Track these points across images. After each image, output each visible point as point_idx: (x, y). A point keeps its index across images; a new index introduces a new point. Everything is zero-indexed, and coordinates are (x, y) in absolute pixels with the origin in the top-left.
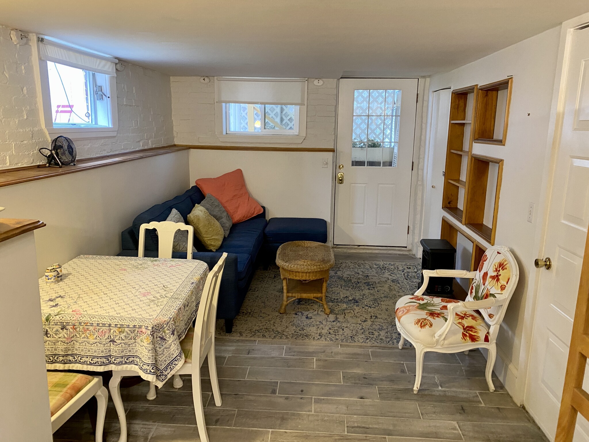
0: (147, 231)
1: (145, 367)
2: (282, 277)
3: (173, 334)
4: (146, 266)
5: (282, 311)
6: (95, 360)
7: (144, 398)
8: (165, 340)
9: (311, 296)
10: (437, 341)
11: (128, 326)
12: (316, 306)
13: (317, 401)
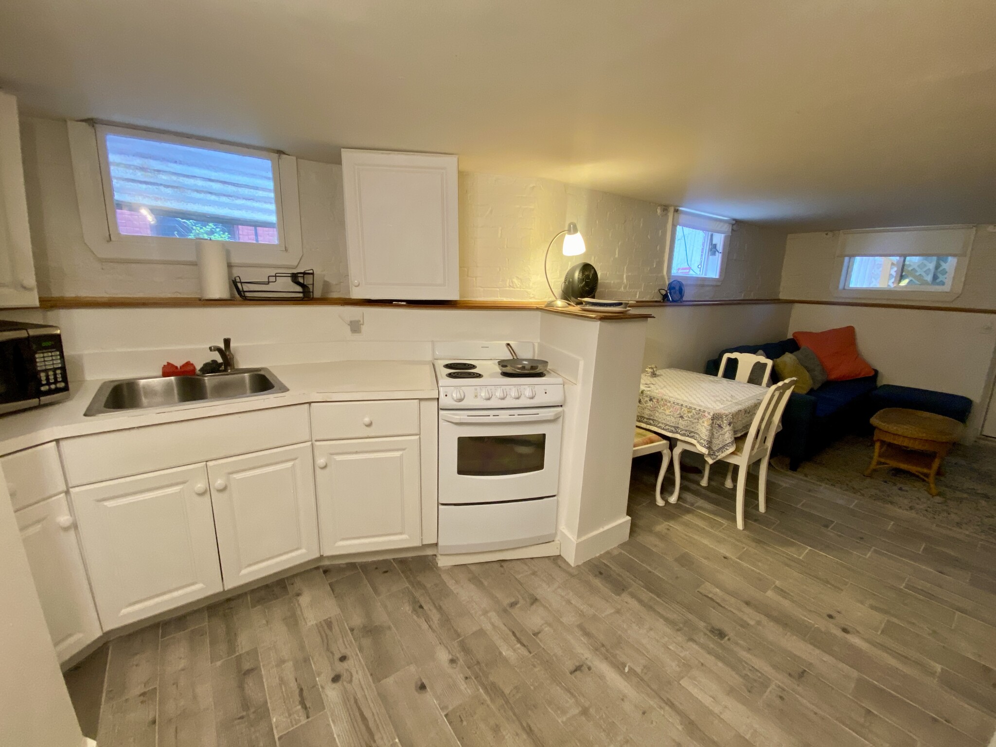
0: (729, 359)
1: (702, 441)
2: (875, 438)
3: (730, 424)
8: (722, 427)
9: (913, 469)
11: (695, 409)
13: (875, 551)
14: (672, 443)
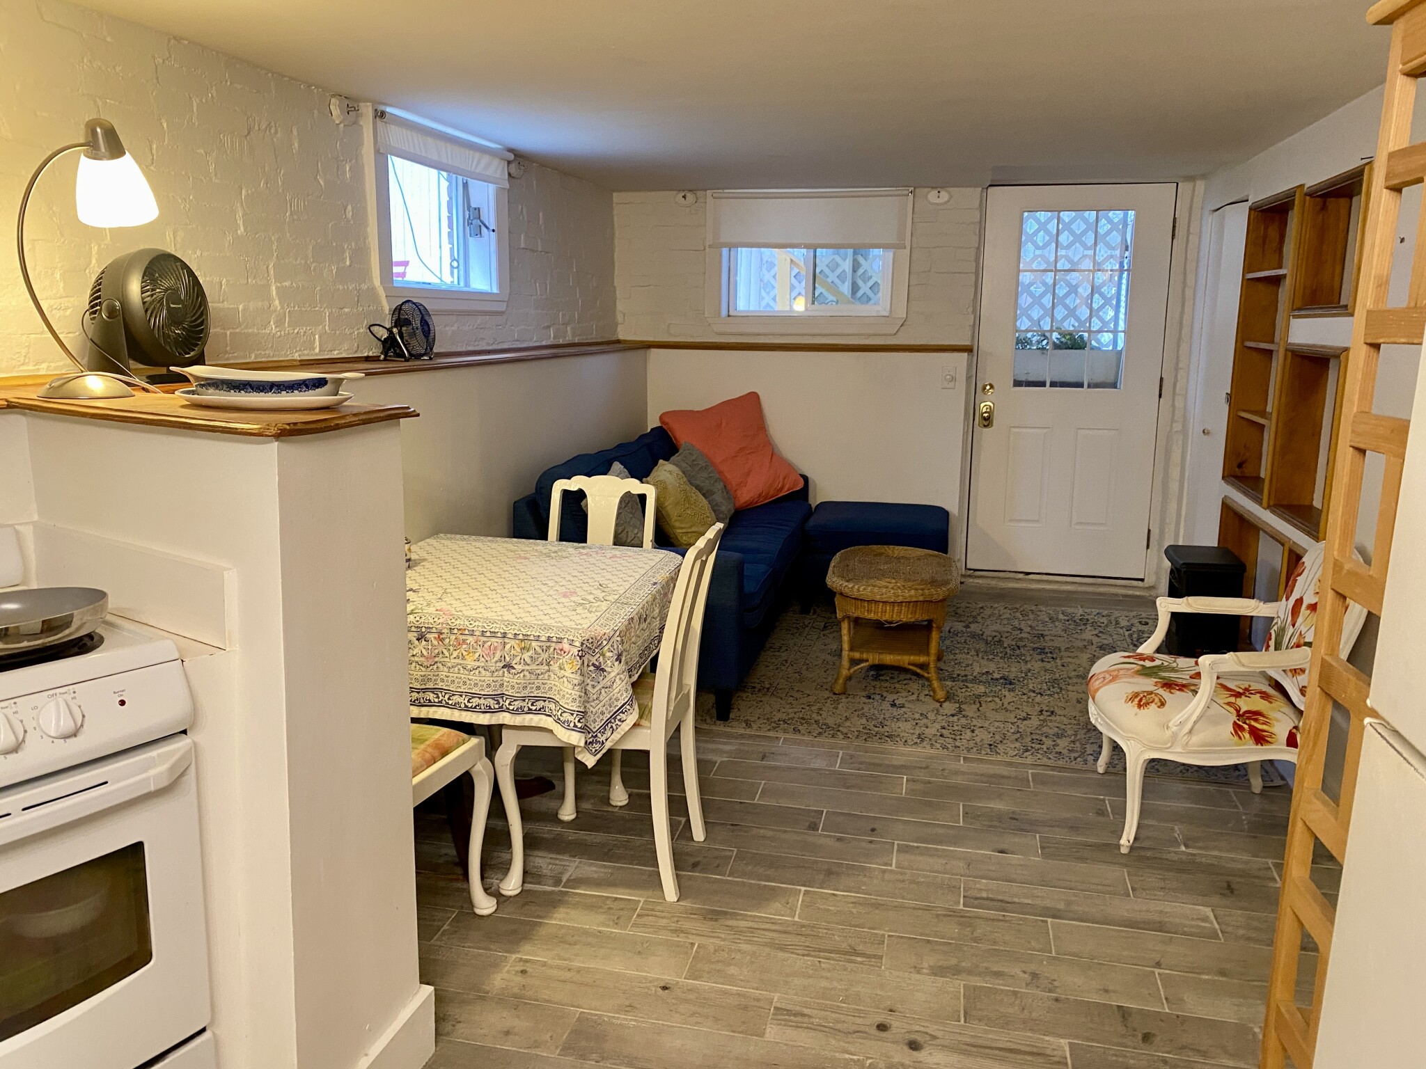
0: (566, 494)
1: (566, 716)
2: (839, 615)
3: (619, 659)
4: (564, 554)
5: (838, 689)
6: (475, 701)
7: (554, 818)
8: (603, 670)
9: (904, 660)
10: (1175, 736)
11: (537, 639)
12: (914, 686)
13: (902, 850)
14: (492, 736)
